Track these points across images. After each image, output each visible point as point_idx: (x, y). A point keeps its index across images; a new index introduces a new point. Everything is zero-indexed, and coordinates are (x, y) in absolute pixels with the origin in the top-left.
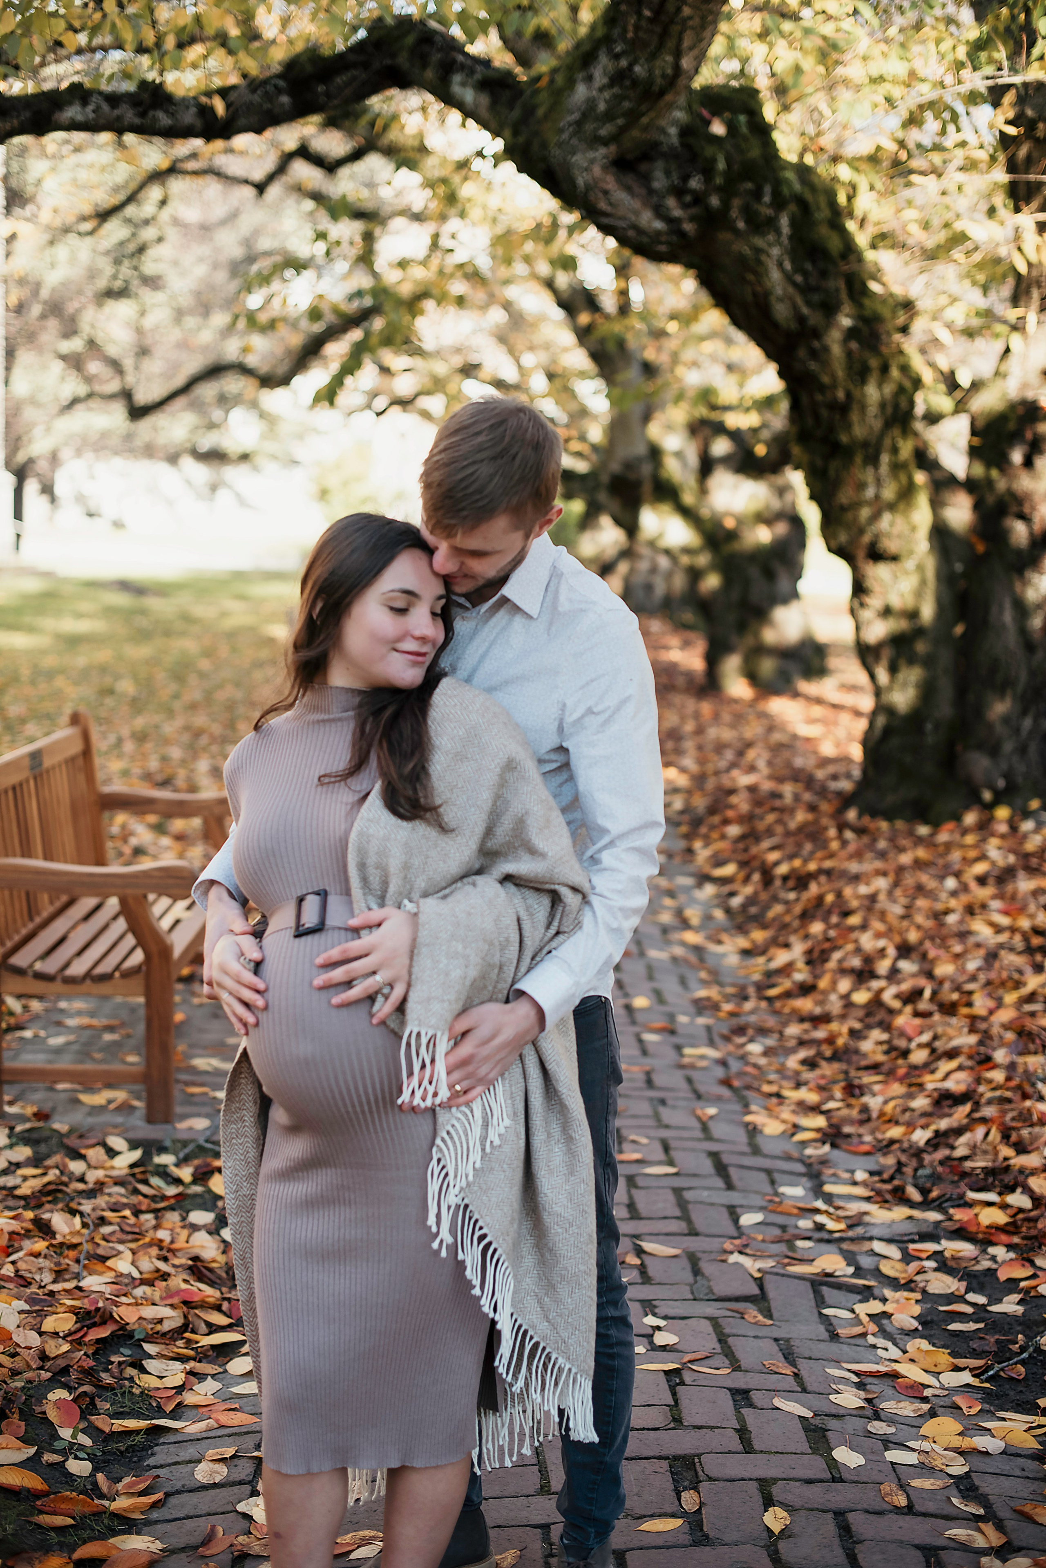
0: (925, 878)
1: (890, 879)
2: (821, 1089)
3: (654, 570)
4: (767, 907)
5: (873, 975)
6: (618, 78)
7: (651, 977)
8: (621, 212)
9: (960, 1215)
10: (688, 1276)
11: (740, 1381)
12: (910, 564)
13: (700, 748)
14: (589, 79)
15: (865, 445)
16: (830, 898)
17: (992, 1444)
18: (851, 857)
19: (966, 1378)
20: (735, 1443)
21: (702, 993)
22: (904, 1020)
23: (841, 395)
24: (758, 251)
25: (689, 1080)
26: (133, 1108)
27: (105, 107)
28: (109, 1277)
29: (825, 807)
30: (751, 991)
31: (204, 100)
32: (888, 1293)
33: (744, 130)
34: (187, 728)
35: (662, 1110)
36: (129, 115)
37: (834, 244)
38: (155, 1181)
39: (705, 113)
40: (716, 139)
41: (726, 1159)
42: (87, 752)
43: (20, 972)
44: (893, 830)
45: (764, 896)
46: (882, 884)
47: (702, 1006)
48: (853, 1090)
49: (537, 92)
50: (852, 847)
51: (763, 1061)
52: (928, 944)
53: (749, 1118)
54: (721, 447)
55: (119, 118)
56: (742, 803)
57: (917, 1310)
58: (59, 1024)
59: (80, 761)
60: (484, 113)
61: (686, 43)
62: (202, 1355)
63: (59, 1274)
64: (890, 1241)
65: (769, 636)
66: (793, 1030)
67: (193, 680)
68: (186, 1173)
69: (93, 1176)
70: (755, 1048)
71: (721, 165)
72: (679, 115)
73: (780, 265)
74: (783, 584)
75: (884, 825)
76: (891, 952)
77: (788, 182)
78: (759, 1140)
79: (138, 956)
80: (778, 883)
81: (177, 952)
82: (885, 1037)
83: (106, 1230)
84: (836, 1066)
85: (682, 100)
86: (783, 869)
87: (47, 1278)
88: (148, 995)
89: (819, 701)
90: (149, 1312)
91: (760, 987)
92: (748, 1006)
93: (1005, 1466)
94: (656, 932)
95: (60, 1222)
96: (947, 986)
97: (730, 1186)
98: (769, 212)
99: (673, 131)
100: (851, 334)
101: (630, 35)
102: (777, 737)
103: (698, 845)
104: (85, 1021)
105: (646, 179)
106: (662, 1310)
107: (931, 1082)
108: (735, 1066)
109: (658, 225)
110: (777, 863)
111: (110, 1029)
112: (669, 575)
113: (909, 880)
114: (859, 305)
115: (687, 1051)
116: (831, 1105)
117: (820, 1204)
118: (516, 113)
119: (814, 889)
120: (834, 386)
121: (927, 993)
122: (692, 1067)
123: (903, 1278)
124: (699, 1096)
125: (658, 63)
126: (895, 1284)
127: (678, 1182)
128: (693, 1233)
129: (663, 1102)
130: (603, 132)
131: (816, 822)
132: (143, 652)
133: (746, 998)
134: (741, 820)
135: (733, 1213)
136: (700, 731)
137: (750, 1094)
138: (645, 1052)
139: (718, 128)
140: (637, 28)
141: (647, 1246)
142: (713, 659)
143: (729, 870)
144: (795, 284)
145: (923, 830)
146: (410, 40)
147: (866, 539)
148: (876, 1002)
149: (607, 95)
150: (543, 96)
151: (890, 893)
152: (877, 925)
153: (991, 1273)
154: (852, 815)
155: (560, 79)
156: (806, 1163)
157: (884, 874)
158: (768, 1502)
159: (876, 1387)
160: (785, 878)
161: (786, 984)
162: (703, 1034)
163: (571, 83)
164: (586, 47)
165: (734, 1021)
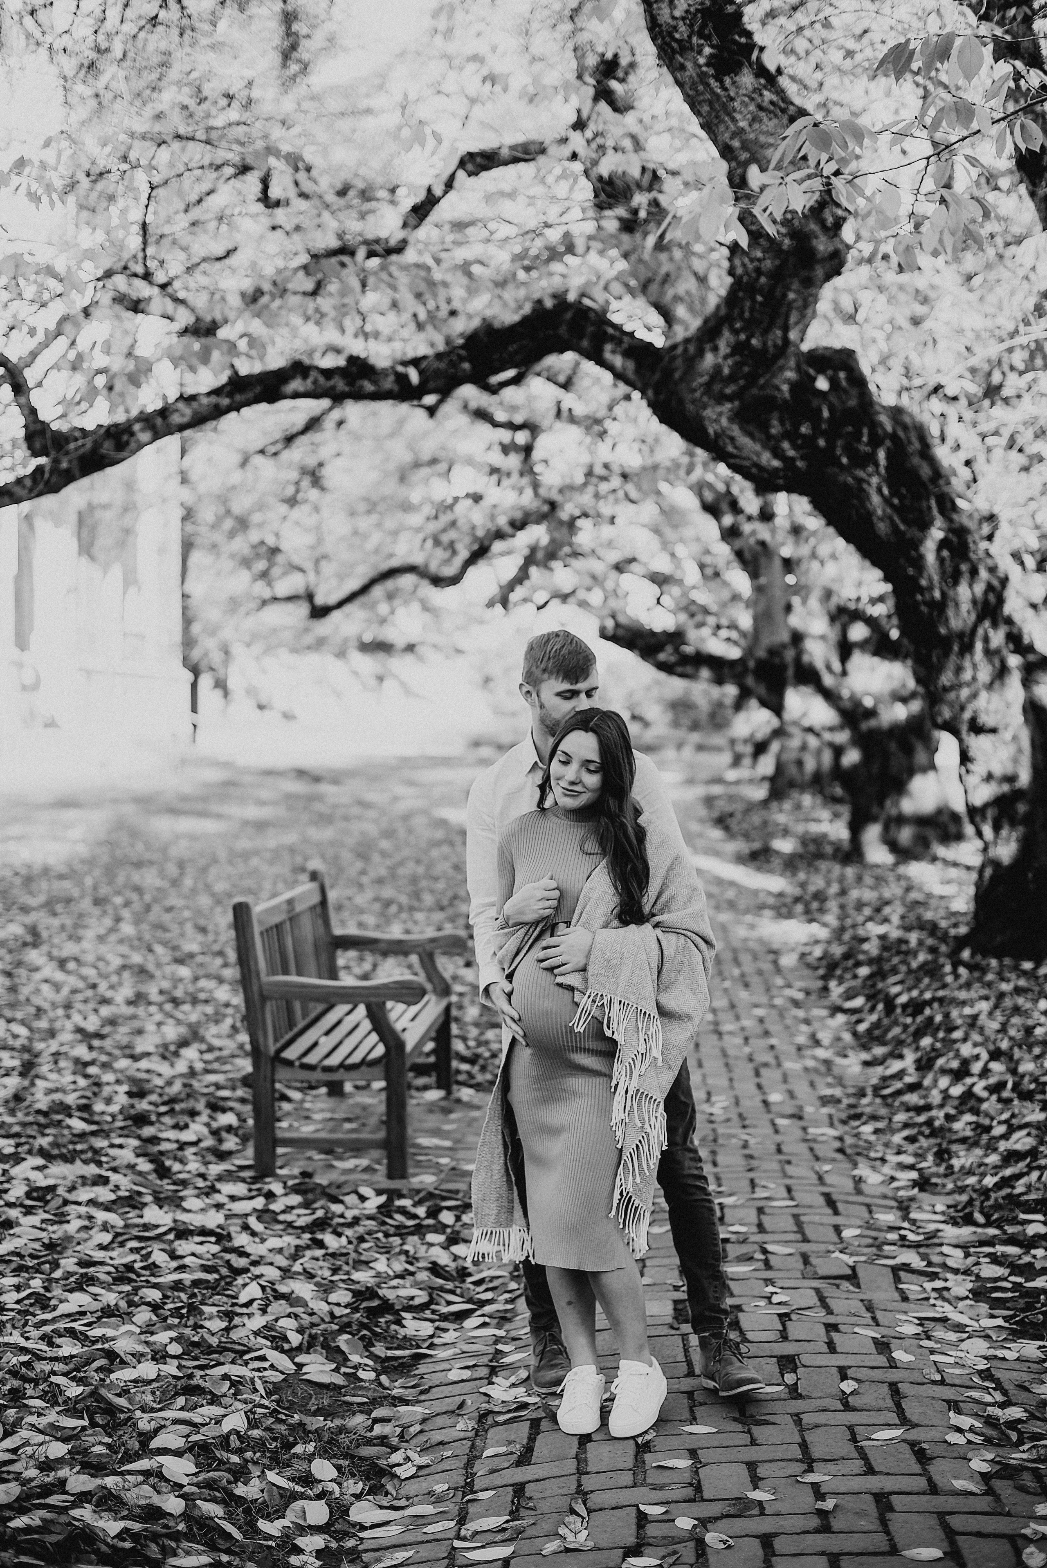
0: (1021, 1001)
1: (991, 1003)
2: (916, 1155)
3: (804, 747)
4: (888, 1029)
5: (969, 1074)
6: (738, 349)
7: (785, 1080)
8: (745, 453)
9: (1010, 1230)
10: (801, 1266)
11: (831, 1319)
12: (1008, 735)
13: (842, 907)
14: (715, 349)
15: (961, 635)
16: (938, 1018)
17: (1011, 1355)
18: (960, 988)
19: (1000, 1322)
20: (825, 1348)
21: (828, 1092)
22: (990, 1105)
23: (937, 594)
24: (860, 481)
25: (811, 1149)
26: (375, 1171)
27: (322, 380)
28: (372, 1273)
29: (943, 948)
30: (869, 1091)
31: (400, 369)
32: (949, 1276)
33: (844, 383)
34: (377, 899)
35: (788, 1168)
36: (340, 385)
37: (925, 471)
38: (398, 1217)
39: (812, 372)
40: (821, 393)
41: (835, 1197)
42: (324, 903)
43: (289, 1063)
44: (1001, 965)
45: (886, 1021)
46: (984, 1006)
47: (825, 1101)
48: (943, 1155)
49: (674, 358)
50: (962, 980)
51: (873, 1138)
52: (1016, 1050)
53: (856, 1172)
54: (858, 632)
55: (333, 388)
56: (872, 948)
57: (970, 1286)
58: (307, 1118)
59: (319, 910)
60: (630, 374)
61: (793, 319)
62: (444, 1318)
63: (335, 1271)
64: (956, 1246)
65: (908, 806)
66: (901, 1117)
67: (376, 858)
68: (421, 1211)
69: (349, 1214)
70: (867, 1129)
71: (826, 414)
72: (790, 374)
73: (879, 490)
74: (921, 757)
75: (994, 962)
76: (985, 1056)
77: (881, 425)
78: (863, 1186)
79: (380, 1050)
80: (899, 1011)
81: (409, 1047)
82: (973, 1118)
83: (365, 1245)
84: (933, 1141)
85: (792, 363)
86: (903, 999)
87: (327, 1273)
88: (387, 1079)
89: (955, 864)
90: (403, 1293)
91: (876, 1089)
92: (865, 1101)
93: (1017, 1366)
94: (793, 1050)
95: (329, 1239)
96: (1027, 1079)
97: (836, 1212)
98: (868, 449)
99: (785, 388)
100: (943, 544)
101: (747, 315)
102: (914, 895)
103: (833, 984)
104: (328, 1115)
105: (765, 427)
106: (780, 1283)
107: (1003, 1146)
108: (849, 1140)
109: (776, 463)
110: (898, 995)
111: (349, 1120)
112: (818, 753)
113: (1008, 1002)
114: (950, 520)
115: (811, 1130)
116: (923, 1165)
117: (906, 1225)
118: (657, 376)
119: (927, 1012)
120: (931, 588)
121: (1010, 1085)
122: (815, 1141)
123: (962, 1267)
124: (817, 1159)
125: (771, 337)
126: (956, 1271)
127: (796, 1211)
128: (806, 1240)
129: (789, 1162)
130: (728, 391)
131: (935, 961)
132: (327, 834)
133: (864, 1095)
134: (870, 962)
135: (838, 1229)
136: (843, 892)
137: (859, 1159)
138: (777, 1131)
139: (822, 384)
140: (752, 310)
141: (770, 1247)
142: (856, 827)
143: (859, 1002)
144: (892, 506)
145: (1027, 965)
146: (569, 315)
147: (967, 715)
148: (969, 1094)
149: (730, 362)
150: (679, 362)
151: (990, 1014)
152: (976, 1037)
153: (1031, 1265)
154: (966, 954)
155: (692, 349)
156: (900, 1202)
157: (986, 998)
158: (844, 1377)
159: (929, 1325)
160: (904, 1007)
161: (898, 1085)
162: (826, 1120)
163: (701, 353)
164: (711, 324)
165: (852, 1112)
